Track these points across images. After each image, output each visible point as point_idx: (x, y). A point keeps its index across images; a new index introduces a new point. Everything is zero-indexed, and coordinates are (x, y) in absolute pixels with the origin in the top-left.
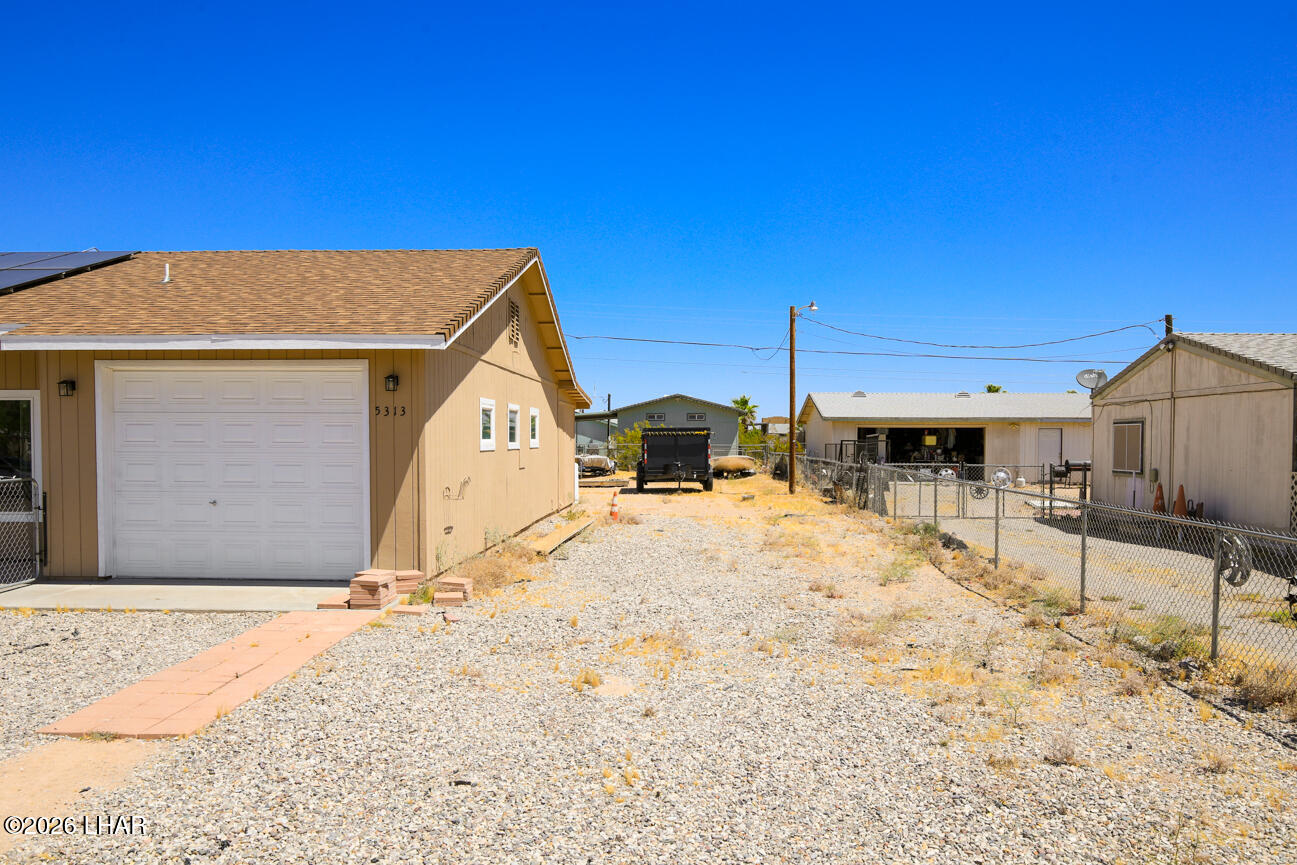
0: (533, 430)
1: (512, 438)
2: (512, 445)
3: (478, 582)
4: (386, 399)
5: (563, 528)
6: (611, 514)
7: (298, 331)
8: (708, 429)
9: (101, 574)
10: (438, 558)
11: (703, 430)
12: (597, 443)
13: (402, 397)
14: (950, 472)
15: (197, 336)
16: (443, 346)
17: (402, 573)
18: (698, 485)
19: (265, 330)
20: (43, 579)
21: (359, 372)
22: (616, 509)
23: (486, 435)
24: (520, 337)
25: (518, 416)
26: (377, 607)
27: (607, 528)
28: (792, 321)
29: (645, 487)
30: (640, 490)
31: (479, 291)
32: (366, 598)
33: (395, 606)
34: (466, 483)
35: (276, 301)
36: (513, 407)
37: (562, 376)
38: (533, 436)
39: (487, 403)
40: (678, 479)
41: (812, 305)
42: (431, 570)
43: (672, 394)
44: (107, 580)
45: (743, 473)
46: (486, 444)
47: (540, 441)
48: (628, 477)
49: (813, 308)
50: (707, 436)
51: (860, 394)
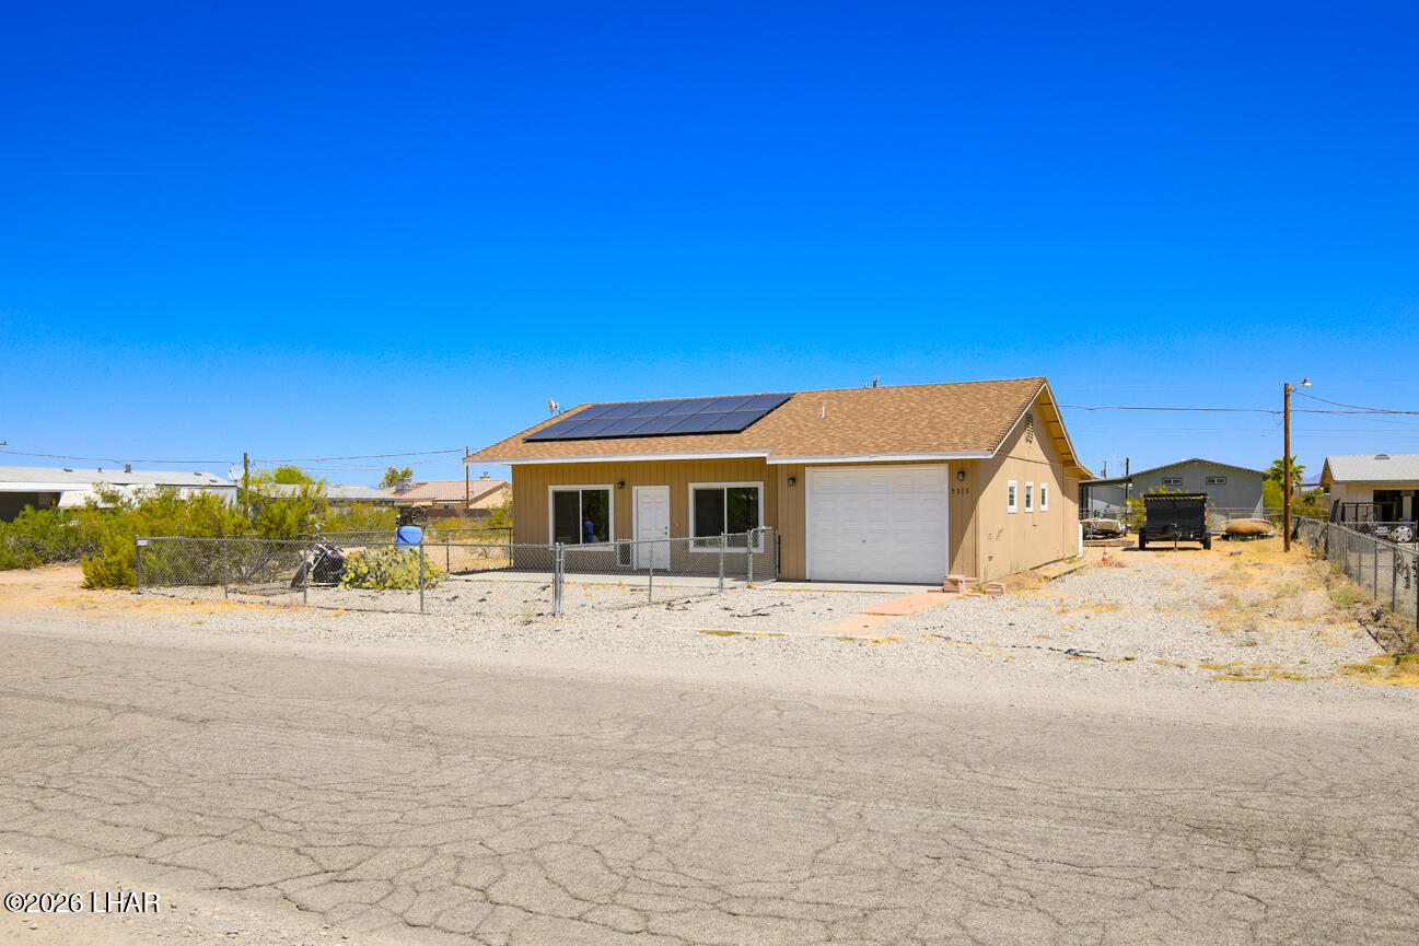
0: (1043, 497)
1: (1028, 505)
2: (1028, 509)
3: (1009, 586)
4: (958, 485)
5: (1064, 567)
6: (1103, 559)
7: (912, 451)
8: (1204, 495)
9: (808, 578)
10: (985, 573)
11: (1199, 495)
12: (1114, 508)
13: (967, 484)
14: (1406, 529)
15: (862, 455)
16: (991, 457)
17: (968, 579)
18: (1197, 544)
19: (892, 450)
20: (779, 580)
21: (943, 470)
22: (1106, 556)
23: (1012, 503)
24: (1034, 436)
25: (1032, 490)
26: (958, 592)
27: (1098, 569)
28: (1286, 396)
29: (1147, 546)
30: (1142, 548)
31: (1009, 418)
32: (952, 587)
33: (966, 592)
34: (1001, 531)
35: (892, 429)
36: (1028, 484)
37: (1066, 457)
38: (1043, 503)
39: (1012, 483)
40: (1174, 538)
41: (1305, 381)
42: (982, 580)
43: (1190, 458)
44: (809, 581)
45: (1259, 535)
46: (1012, 509)
47: (1049, 506)
48: (1134, 538)
49: (1307, 384)
50: (1204, 501)
51: (1383, 457)
